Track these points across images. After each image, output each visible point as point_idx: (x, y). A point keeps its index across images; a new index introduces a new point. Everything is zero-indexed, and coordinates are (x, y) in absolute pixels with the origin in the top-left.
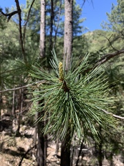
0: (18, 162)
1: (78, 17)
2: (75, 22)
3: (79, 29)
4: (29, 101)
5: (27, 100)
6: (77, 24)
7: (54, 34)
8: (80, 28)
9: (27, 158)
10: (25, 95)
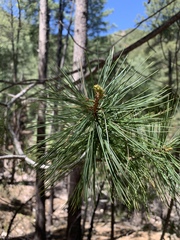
0: (9, 220)
1: (102, 8)
2: (98, 15)
3: (102, 26)
4: (28, 132)
5: (25, 132)
6: (99, 19)
7: (65, 32)
8: (104, 24)
9: (25, 214)
10: (22, 123)
